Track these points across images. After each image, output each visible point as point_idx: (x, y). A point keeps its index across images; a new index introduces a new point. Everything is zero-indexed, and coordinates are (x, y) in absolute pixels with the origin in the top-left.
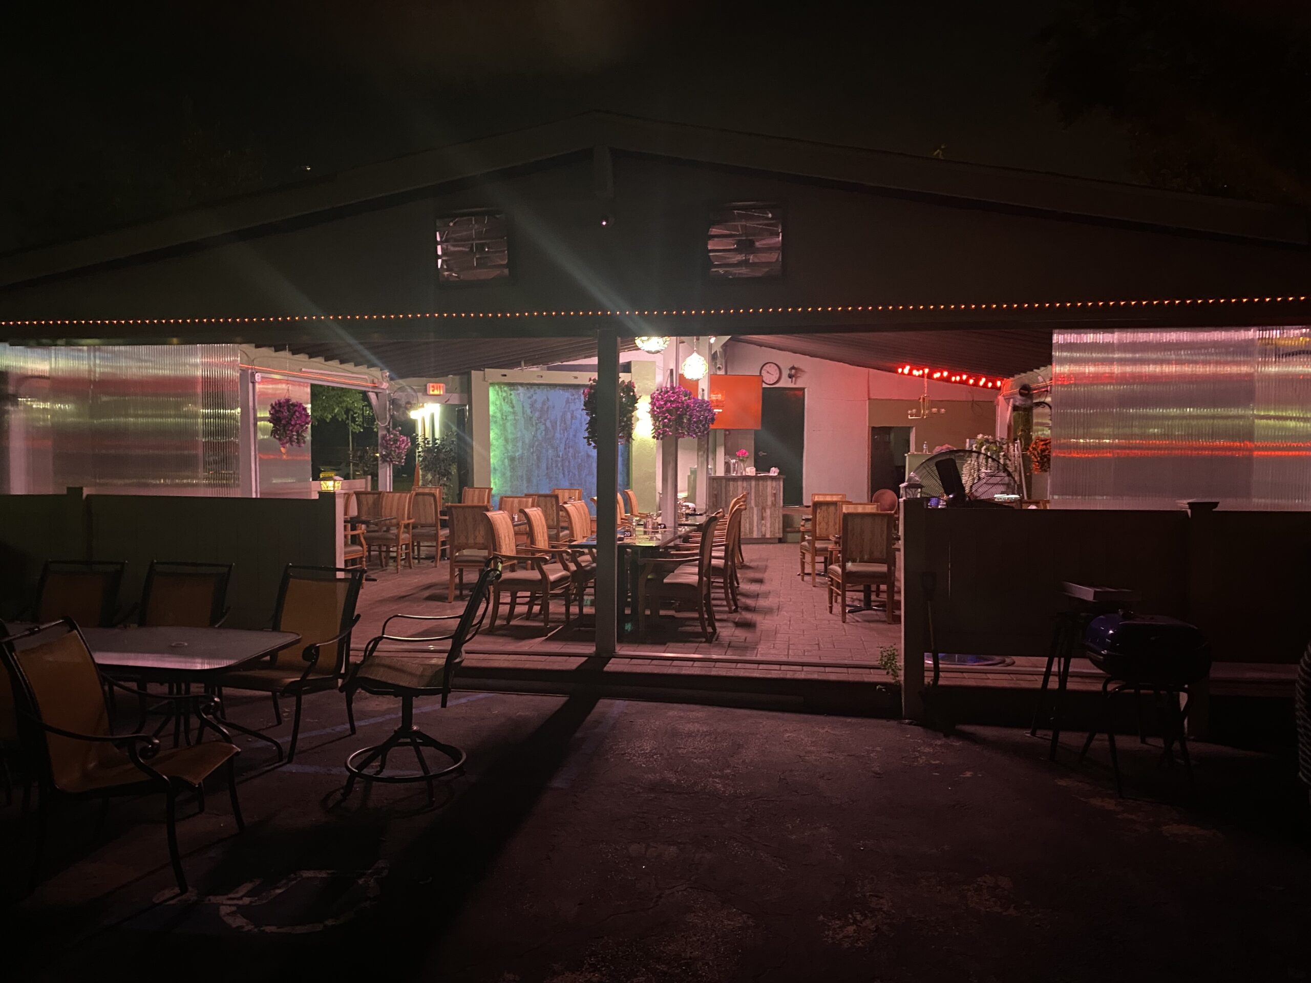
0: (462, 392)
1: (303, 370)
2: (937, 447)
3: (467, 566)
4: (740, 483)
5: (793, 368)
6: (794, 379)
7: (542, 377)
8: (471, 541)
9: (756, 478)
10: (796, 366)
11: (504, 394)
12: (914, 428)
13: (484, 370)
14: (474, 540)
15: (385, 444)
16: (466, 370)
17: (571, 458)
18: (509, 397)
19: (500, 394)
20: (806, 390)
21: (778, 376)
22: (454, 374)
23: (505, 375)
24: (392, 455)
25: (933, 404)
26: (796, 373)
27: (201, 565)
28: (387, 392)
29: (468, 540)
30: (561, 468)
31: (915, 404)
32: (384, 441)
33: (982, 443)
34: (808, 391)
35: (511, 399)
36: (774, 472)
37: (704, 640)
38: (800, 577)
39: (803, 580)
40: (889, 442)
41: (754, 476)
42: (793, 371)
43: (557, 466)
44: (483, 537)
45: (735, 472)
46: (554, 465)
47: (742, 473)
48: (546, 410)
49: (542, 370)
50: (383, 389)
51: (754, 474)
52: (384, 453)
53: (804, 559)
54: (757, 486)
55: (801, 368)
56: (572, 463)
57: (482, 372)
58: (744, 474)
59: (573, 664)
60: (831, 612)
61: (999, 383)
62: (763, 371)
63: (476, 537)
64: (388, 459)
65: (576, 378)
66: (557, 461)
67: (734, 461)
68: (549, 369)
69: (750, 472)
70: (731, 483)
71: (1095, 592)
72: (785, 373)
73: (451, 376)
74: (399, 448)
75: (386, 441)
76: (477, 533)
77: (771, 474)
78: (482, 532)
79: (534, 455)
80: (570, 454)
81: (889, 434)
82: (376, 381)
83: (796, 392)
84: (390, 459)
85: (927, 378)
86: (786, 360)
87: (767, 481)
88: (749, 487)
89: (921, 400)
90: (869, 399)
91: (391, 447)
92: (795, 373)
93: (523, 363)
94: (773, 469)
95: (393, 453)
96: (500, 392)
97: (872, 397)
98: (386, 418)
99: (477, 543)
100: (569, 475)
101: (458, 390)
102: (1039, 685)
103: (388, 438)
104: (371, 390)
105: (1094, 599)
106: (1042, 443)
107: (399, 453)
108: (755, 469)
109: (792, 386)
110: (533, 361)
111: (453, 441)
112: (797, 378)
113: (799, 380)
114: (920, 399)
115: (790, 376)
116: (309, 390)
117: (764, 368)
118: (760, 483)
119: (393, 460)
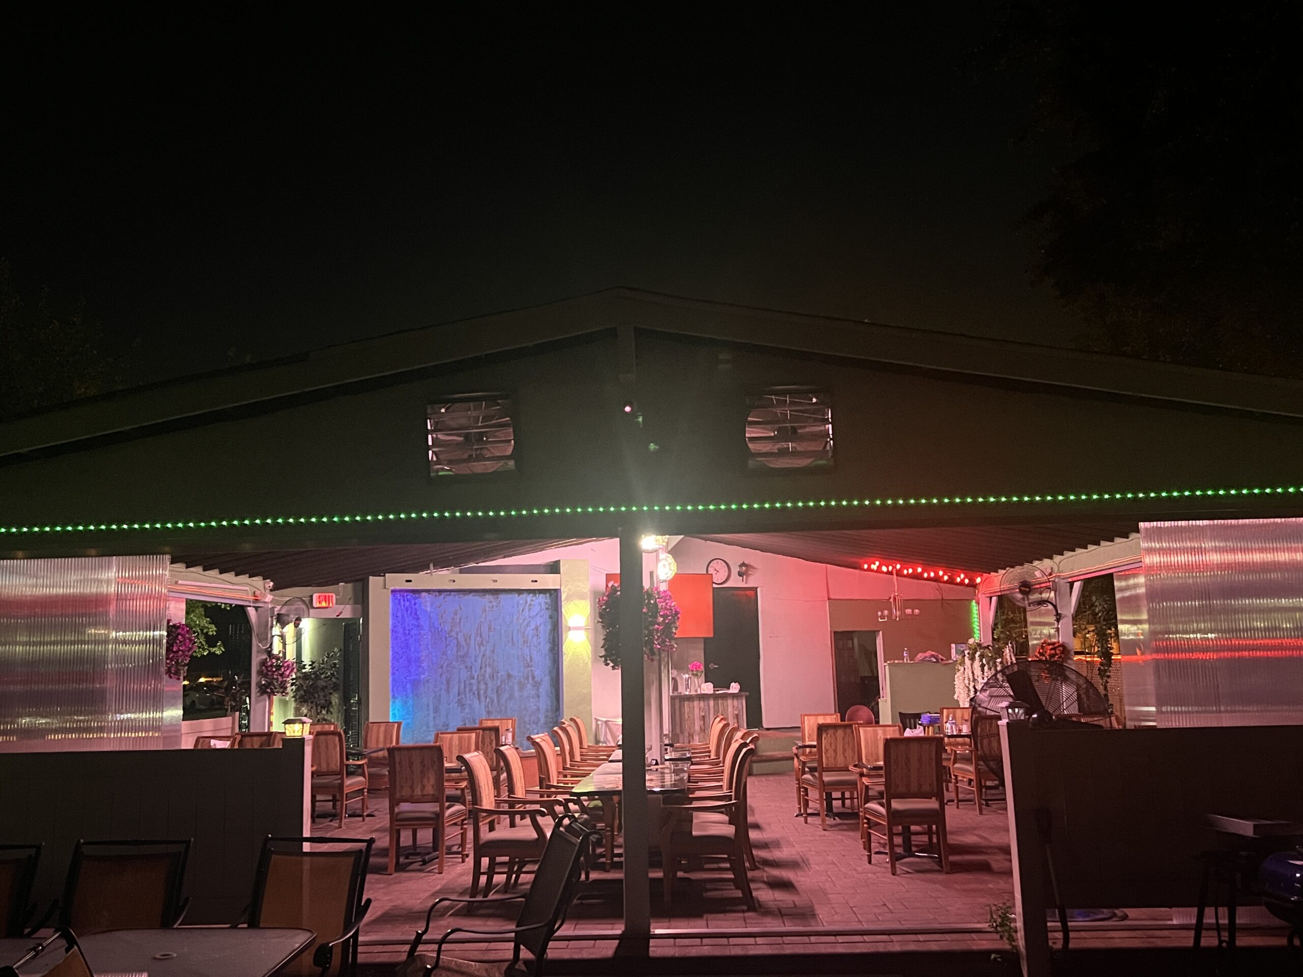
0: (356, 603)
1: (180, 582)
2: (920, 654)
3: (421, 825)
4: (696, 703)
5: (743, 564)
6: (745, 577)
7: (454, 581)
8: (418, 792)
9: (715, 697)
10: (746, 562)
11: (407, 604)
12: (881, 632)
13: (384, 576)
14: (422, 791)
15: (265, 671)
16: (364, 576)
17: (489, 680)
18: (414, 607)
19: (402, 603)
20: (759, 590)
21: (726, 574)
22: (346, 582)
23: (410, 581)
24: (274, 686)
25: (907, 603)
26: (747, 570)
27: (145, 843)
28: (270, 606)
29: (413, 791)
30: (476, 693)
31: (885, 604)
32: (263, 668)
33: (976, 648)
34: (762, 591)
35: (416, 609)
36: (735, 688)
37: (745, 908)
38: (802, 819)
39: (806, 822)
40: (853, 648)
41: (710, 695)
42: (744, 568)
43: (470, 690)
44: (433, 786)
45: (688, 690)
46: (467, 690)
47: (696, 691)
48: (458, 621)
49: (453, 573)
50: (265, 602)
51: (712, 692)
52: (263, 682)
53: (807, 795)
54: (716, 705)
55: (752, 564)
56: (490, 685)
57: (382, 578)
58: (699, 693)
59: (608, 949)
60: (870, 862)
61: (978, 580)
62: (709, 569)
63: (424, 787)
64: (269, 690)
65: (495, 581)
66: (470, 684)
67: (687, 676)
68: (461, 572)
69: (707, 689)
70: (686, 703)
71: (1255, 826)
72: (735, 570)
73: (343, 584)
74: (282, 675)
75: (267, 667)
76: (425, 781)
77: (731, 691)
78: (432, 781)
79: (444, 676)
80: (487, 676)
81: (852, 639)
82: (258, 593)
83: (748, 592)
84: (271, 689)
85: (897, 575)
86: (735, 555)
87: (727, 700)
88: (706, 707)
89: (892, 600)
90: (829, 599)
91: (273, 675)
92: (745, 570)
93: (431, 566)
94: (733, 684)
95: (275, 682)
96: (402, 601)
97: (832, 597)
98: (267, 638)
99: (424, 795)
100: (485, 701)
101: (351, 601)
102: (1190, 943)
103: (269, 664)
104: (252, 604)
105: (1254, 833)
106: (1051, 647)
107: (282, 682)
108: (712, 685)
109: (744, 585)
110: (442, 563)
111: (335, 664)
112: (748, 575)
113: (751, 579)
114: (890, 598)
115: (740, 574)
116: (183, 606)
117: (711, 565)
118: (720, 702)
119: (275, 690)
